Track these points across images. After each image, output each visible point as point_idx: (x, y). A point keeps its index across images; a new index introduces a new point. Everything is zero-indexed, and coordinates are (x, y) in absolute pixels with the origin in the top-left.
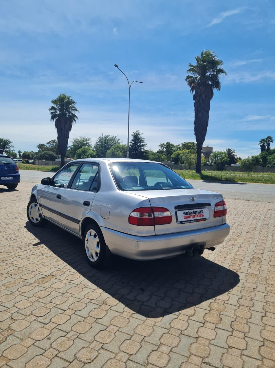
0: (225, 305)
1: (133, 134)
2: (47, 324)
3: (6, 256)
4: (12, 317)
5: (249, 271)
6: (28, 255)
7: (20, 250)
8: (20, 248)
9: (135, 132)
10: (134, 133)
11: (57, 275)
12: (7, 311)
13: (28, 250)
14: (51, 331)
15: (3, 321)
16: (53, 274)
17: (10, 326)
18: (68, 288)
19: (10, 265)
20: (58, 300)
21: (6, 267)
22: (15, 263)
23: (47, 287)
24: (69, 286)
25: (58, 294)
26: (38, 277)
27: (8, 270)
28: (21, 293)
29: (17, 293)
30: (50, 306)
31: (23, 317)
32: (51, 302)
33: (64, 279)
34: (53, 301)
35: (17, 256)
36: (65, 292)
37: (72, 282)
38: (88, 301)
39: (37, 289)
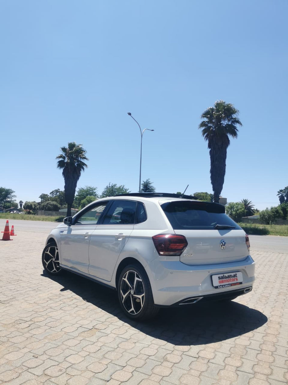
2: (108, 381)
4: (67, 372)
6: (61, 306)
7: (52, 302)
8: (51, 300)
11: (101, 329)
12: (59, 365)
13: (60, 301)
15: (58, 376)
16: (96, 327)
17: (68, 381)
18: (118, 343)
19: (46, 317)
20: (112, 356)
21: (42, 319)
22: (50, 314)
23: (94, 341)
24: (118, 340)
25: (109, 349)
26: (81, 330)
27: (45, 322)
28: (67, 347)
29: (64, 347)
30: (105, 362)
31: (79, 373)
32: (104, 357)
33: (110, 332)
34: (106, 356)
35: (51, 308)
36: (116, 347)
37: (120, 336)
38: (146, 357)
39: (84, 343)
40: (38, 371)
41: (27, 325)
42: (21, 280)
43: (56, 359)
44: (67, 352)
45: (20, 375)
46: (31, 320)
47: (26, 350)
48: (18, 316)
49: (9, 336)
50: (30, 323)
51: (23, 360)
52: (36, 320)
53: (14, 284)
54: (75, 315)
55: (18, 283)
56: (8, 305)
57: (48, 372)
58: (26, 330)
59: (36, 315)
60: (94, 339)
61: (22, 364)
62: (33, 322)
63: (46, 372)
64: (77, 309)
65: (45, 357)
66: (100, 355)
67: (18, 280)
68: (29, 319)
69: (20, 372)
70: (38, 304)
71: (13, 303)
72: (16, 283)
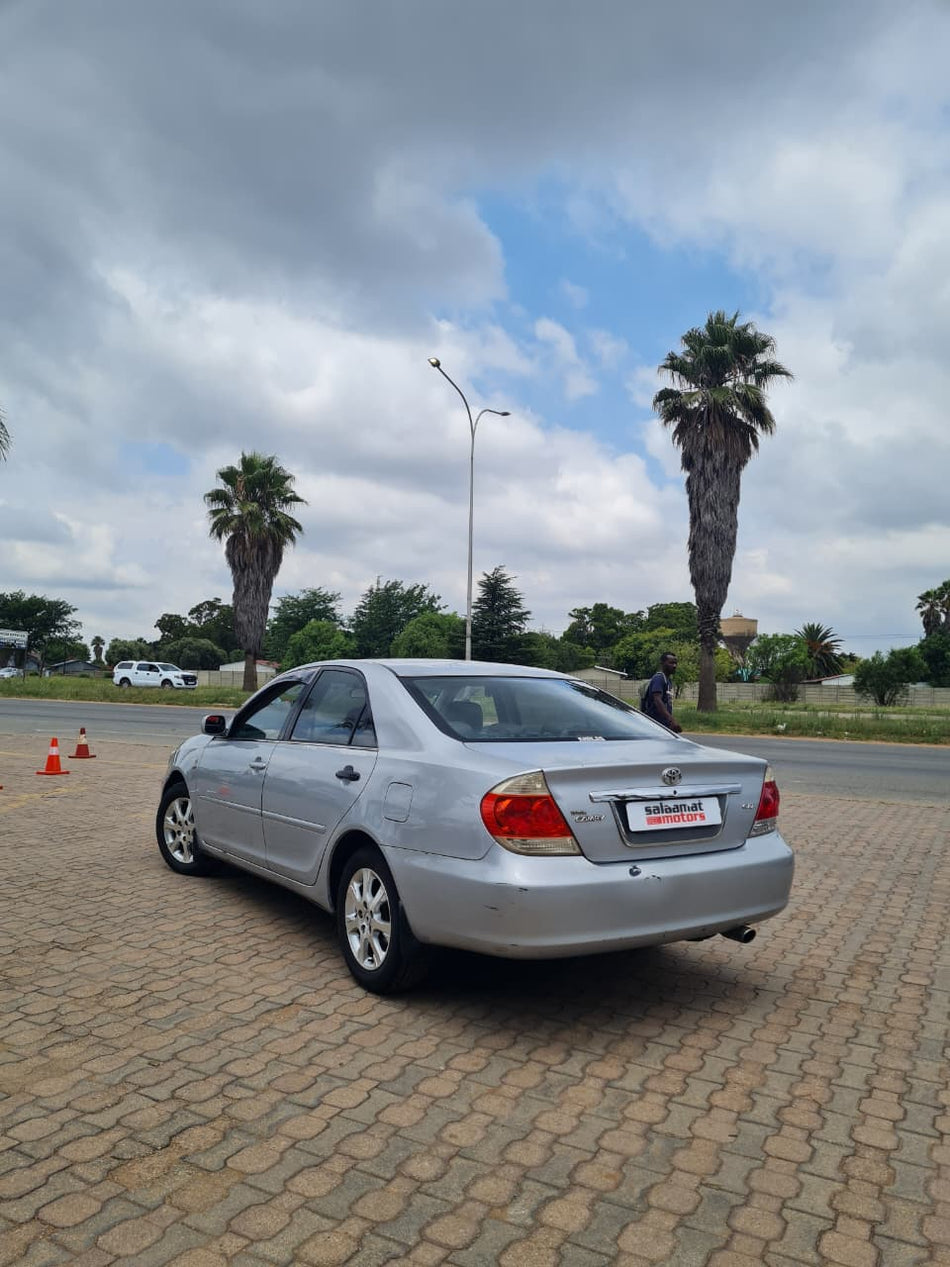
0: (767, 1073)
1: (485, 578)
2: (313, 1108)
3: (159, 956)
5: (842, 997)
6: (218, 954)
7: (195, 944)
8: (192, 938)
9: (489, 573)
10: (485, 575)
11: (311, 1004)
14: (328, 1123)
16: (301, 1000)
17: (227, 1110)
18: (347, 1033)
19: (178, 979)
20: (330, 1060)
21: (170, 984)
22: (191, 973)
23: (293, 1030)
24: (350, 1028)
25: (325, 1046)
26: (263, 1007)
27: (178, 991)
28: (228, 1044)
29: (221, 1044)
30: (312, 1072)
31: (251, 1094)
32: (310, 1063)
33: (332, 1011)
34: (317, 1060)
35: (191, 958)
36: (341, 1041)
37: (355, 1019)
38: (405, 1061)
39: (268, 1035)
40: (162, 1092)
41: (132, 998)
42: (114, 891)
43: (201, 1068)
44: (227, 1055)
45: (120, 1100)
46: (141, 989)
47: (132, 1052)
48: (111, 979)
49: (92, 1024)
50: (140, 994)
51: (128, 1071)
52: (153, 987)
53: (93, 899)
54: (250, 975)
55: (104, 897)
56: (83, 953)
57: (183, 1093)
58: (131, 1010)
59: (154, 976)
60: (292, 1027)
61: (124, 1080)
62: (147, 993)
63: (179, 1093)
64: (256, 960)
65: (175, 1065)
66: (301, 1059)
67: (107, 888)
68: (135, 985)
69: (121, 1094)
70: (159, 950)
71: (94, 949)
72: (99, 899)
